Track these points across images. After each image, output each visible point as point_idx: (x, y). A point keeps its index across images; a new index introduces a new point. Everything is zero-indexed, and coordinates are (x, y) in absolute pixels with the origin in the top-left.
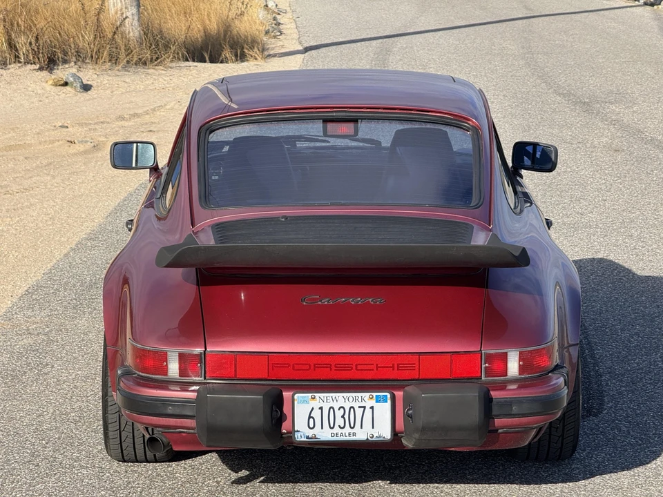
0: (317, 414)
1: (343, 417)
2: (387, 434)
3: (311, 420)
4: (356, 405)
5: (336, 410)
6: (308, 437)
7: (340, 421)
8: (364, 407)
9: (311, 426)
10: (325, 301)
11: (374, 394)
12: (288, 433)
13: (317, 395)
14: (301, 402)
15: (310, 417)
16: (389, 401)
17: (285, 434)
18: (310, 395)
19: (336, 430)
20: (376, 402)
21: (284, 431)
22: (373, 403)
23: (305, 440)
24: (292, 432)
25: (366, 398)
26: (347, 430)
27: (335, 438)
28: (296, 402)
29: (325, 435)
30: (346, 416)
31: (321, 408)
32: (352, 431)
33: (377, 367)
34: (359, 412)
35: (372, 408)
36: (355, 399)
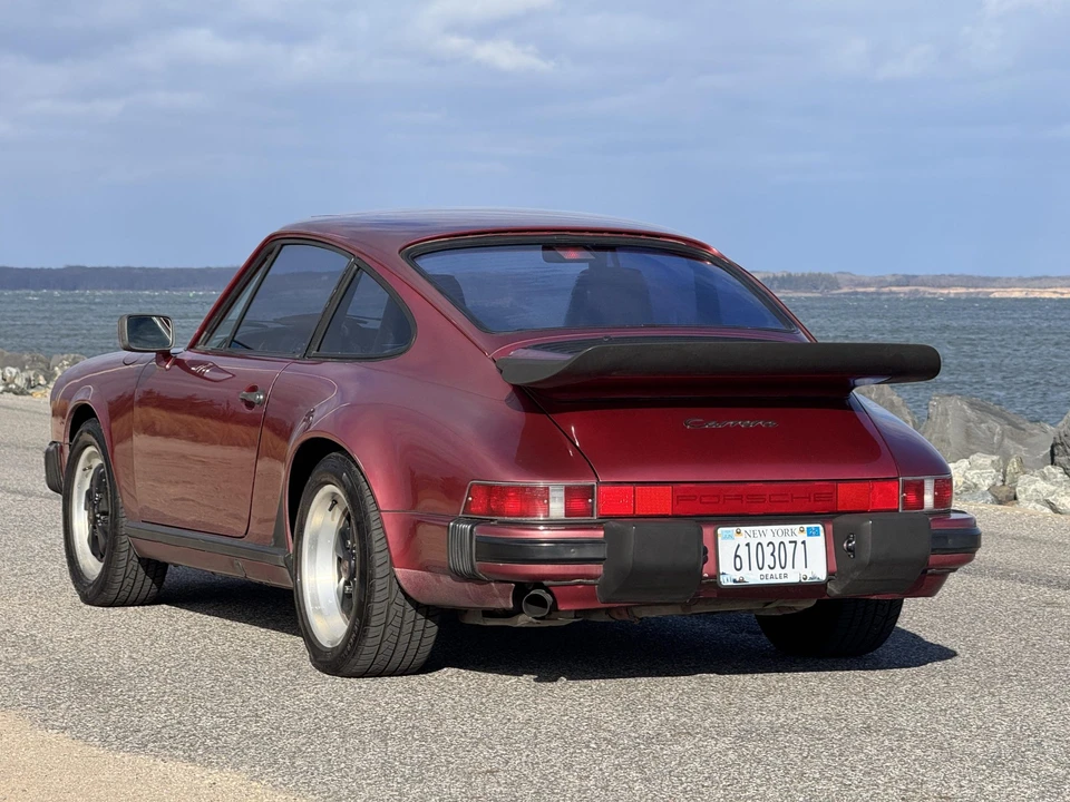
0: (743, 552)
1: (772, 554)
2: (822, 575)
3: (738, 559)
4: (786, 540)
5: (765, 546)
6: (735, 581)
7: (769, 561)
8: (795, 542)
9: (738, 567)
10: (713, 424)
11: (805, 526)
12: (710, 577)
13: (743, 528)
14: (724, 538)
15: (736, 556)
16: (822, 534)
17: (706, 578)
18: (735, 529)
19: (766, 571)
20: (809, 535)
21: (706, 575)
22: (804, 536)
23: (733, 584)
24: (716, 575)
25: (796, 531)
26: (778, 570)
27: (765, 582)
28: (719, 538)
29: (753, 577)
30: (776, 554)
31: (748, 545)
32: (783, 571)
33: (792, 498)
34: (790, 547)
35: (804, 542)
36: (785, 533)
